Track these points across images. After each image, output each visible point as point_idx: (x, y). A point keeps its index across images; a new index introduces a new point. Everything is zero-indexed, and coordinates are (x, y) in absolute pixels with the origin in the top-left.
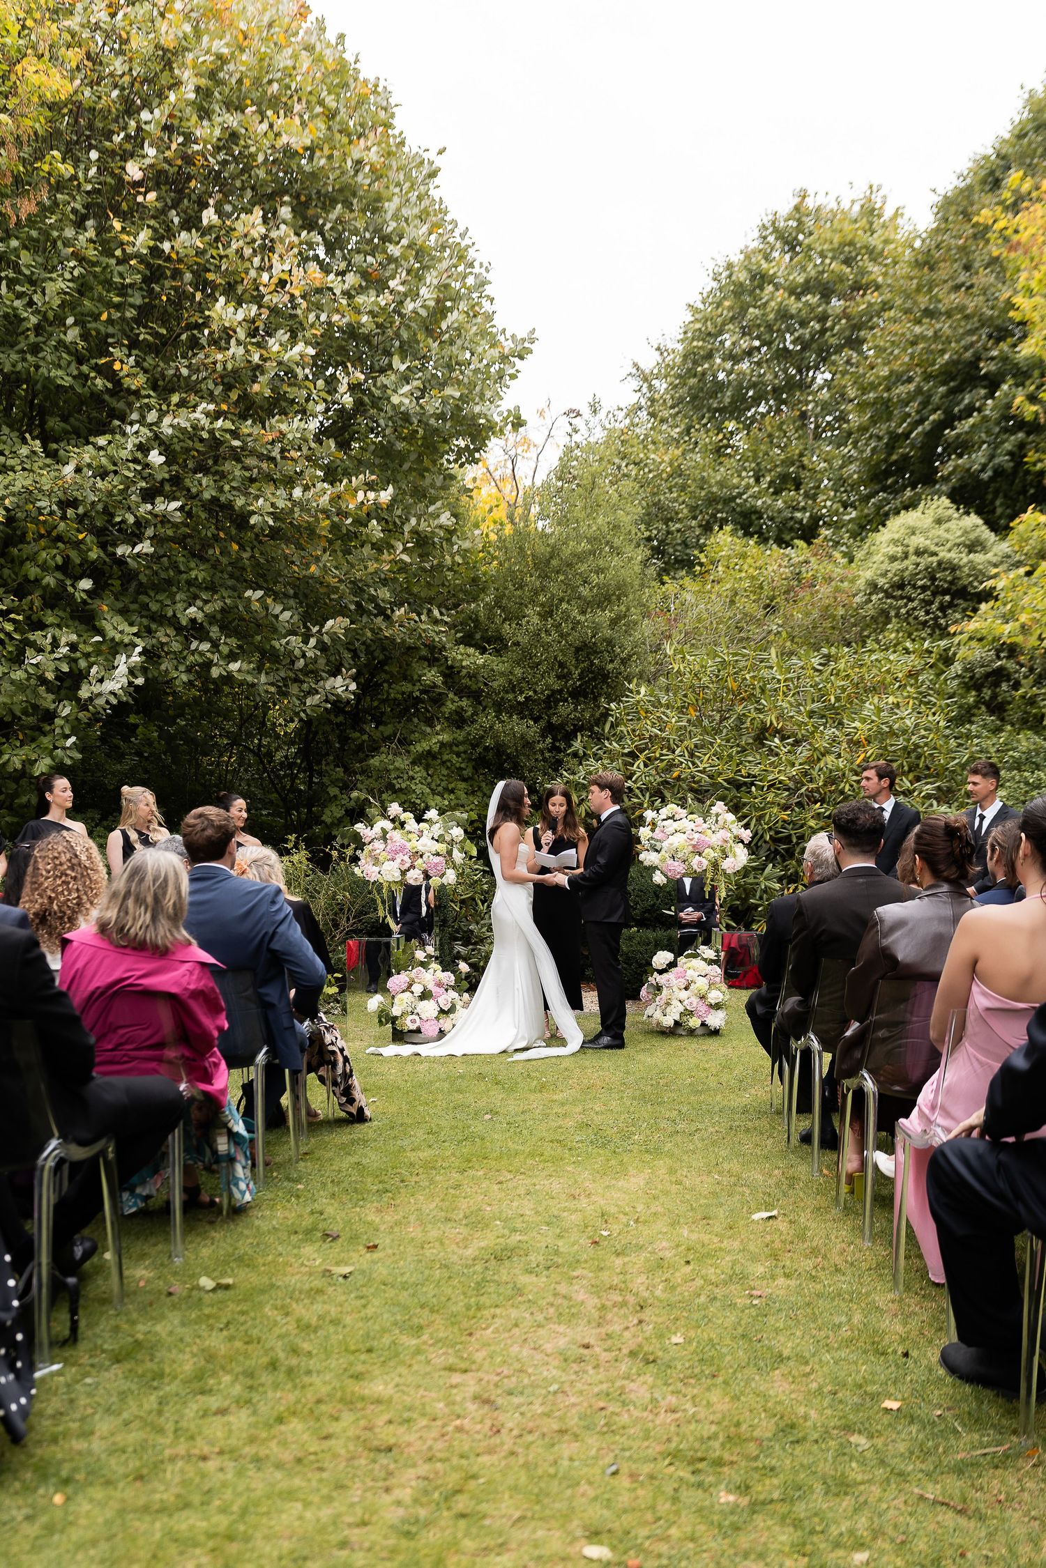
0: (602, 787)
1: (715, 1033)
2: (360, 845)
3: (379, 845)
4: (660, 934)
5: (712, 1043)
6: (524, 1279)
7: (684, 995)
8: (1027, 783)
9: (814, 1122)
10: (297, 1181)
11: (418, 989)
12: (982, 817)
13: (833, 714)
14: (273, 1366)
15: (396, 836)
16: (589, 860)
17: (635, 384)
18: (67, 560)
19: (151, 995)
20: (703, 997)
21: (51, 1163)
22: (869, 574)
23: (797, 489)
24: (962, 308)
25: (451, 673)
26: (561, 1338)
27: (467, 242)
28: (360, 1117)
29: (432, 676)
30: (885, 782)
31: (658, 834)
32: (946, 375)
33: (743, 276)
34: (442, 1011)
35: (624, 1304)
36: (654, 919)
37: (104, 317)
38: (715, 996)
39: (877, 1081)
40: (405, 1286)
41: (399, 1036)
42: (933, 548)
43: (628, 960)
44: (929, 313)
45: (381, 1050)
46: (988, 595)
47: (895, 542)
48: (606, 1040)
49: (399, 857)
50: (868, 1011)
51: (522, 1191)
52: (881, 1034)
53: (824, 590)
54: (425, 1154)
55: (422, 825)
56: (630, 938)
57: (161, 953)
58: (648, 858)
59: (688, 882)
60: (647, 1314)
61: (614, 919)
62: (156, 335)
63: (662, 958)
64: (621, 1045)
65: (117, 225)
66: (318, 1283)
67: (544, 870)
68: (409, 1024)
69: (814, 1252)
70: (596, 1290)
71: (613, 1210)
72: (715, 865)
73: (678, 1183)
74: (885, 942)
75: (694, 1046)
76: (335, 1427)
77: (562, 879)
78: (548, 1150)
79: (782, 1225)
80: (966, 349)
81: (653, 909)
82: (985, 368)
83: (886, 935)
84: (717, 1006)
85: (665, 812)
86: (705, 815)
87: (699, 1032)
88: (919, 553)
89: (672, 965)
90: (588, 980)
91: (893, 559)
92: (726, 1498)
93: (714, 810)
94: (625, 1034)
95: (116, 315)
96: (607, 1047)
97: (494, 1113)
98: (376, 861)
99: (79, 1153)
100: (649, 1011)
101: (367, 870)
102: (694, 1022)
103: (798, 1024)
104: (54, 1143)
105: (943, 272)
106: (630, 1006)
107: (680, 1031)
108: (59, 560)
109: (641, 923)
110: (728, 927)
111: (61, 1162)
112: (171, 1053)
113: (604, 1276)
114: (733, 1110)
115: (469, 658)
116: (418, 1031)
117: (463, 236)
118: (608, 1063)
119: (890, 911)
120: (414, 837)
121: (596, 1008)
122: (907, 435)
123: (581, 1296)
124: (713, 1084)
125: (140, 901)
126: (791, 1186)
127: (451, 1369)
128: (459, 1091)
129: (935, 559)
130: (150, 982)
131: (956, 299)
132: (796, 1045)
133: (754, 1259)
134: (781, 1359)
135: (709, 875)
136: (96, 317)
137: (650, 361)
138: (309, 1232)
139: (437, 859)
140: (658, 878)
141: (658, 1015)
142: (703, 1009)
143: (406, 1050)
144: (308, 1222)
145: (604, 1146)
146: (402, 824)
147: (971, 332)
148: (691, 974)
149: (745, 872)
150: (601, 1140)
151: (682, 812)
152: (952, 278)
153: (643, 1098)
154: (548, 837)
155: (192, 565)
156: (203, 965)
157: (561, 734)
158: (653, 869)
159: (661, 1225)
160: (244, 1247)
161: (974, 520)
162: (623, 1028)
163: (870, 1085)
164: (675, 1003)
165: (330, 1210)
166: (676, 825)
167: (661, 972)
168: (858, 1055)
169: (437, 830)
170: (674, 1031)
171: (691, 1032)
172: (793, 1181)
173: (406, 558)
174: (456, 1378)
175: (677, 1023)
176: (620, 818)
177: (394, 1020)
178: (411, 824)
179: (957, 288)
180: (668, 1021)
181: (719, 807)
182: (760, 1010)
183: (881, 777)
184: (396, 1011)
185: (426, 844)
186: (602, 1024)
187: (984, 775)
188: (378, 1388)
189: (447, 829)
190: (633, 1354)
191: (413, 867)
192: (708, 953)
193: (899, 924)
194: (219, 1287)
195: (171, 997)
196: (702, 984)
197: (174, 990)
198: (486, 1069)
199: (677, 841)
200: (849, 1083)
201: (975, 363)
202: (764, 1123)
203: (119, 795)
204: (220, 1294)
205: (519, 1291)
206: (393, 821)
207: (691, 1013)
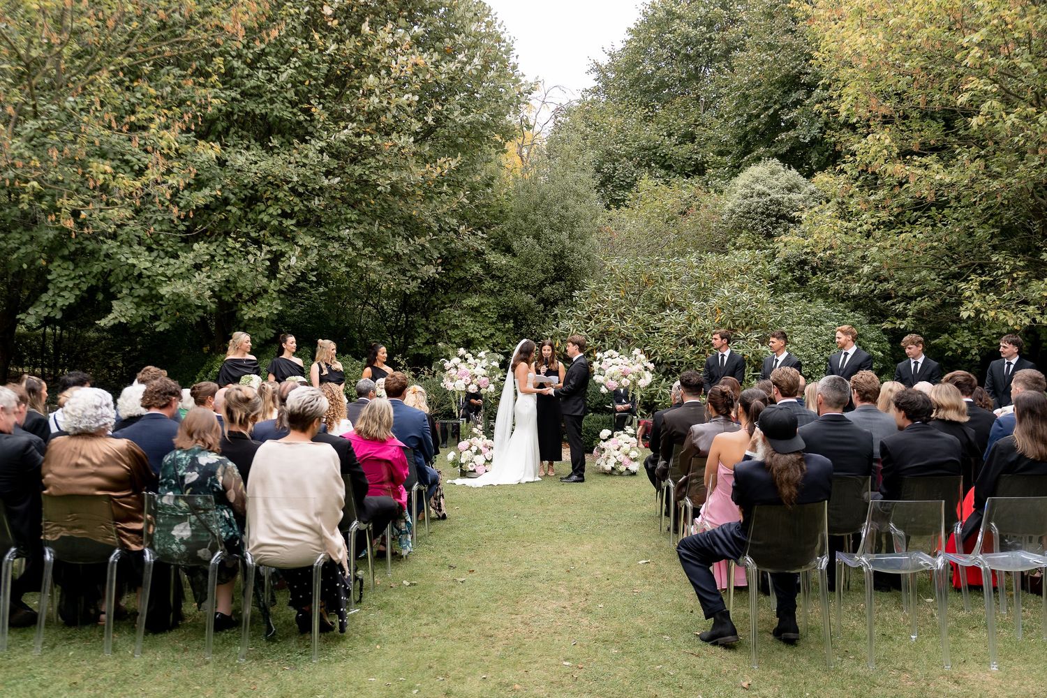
0: (574, 344)
1: (634, 474)
2: (444, 370)
3: (453, 371)
4: (605, 417)
5: (631, 478)
6: (538, 585)
7: (617, 453)
8: (814, 333)
9: (670, 522)
10: (431, 544)
11: (474, 449)
12: (777, 361)
13: (703, 294)
14: (442, 611)
15: (463, 366)
16: (566, 382)
17: (595, 75)
18: (283, 211)
19: (379, 460)
20: (627, 455)
21: (354, 530)
22: (730, 205)
23: (693, 142)
24: (790, 45)
25: (487, 267)
26: (553, 605)
27: (502, 29)
28: (444, 517)
29: (476, 269)
30: (725, 341)
31: (603, 366)
32: (782, 83)
33: (661, 14)
34: (487, 461)
35: (580, 593)
36: (601, 408)
37: (307, 83)
38: (633, 454)
39: (693, 502)
40: (488, 586)
41: (464, 474)
42: (768, 191)
43: (588, 431)
44: (771, 46)
45: (455, 481)
46: (796, 222)
47: (746, 186)
48: (575, 477)
49: (464, 378)
50: (688, 470)
51: (535, 550)
52: (694, 481)
53: (704, 213)
54: (488, 534)
55: (477, 360)
56: (589, 419)
57: (382, 443)
58: (598, 378)
59: (622, 390)
60: (589, 597)
61: (578, 413)
62: (333, 91)
63: (605, 433)
64: (583, 481)
65: (317, 36)
66: (452, 584)
67: (542, 386)
68: (470, 467)
69: (663, 576)
70: (567, 588)
71: (576, 559)
72: (634, 383)
73: (607, 548)
74: (694, 441)
75: (622, 481)
76: (471, 630)
77: (551, 391)
78: (546, 533)
79: (652, 566)
80: (793, 68)
81: (601, 403)
82: (805, 79)
83: (695, 438)
84: (635, 460)
85: (607, 354)
86: (629, 355)
87: (625, 473)
88: (759, 195)
89: (611, 437)
90: (566, 441)
91: (745, 197)
92: (614, 651)
93: (634, 353)
94: (585, 475)
95: (313, 82)
96: (575, 481)
97: (519, 515)
98: (452, 380)
99: (363, 526)
100: (598, 461)
101: (448, 385)
102: (622, 468)
103: (664, 474)
104: (355, 522)
105: (778, 21)
106: (587, 457)
107: (615, 473)
108: (279, 211)
109: (595, 411)
110: (642, 414)
111: (358, 530)
112: (387, 486)
113: (572, 584)
114: (637, 516)
115: (498, 259)
116: (474, 471)
117: (500, 26)
118: (575, 490)
119: (697, 428)
120: (472, 367)
121: (569, 458)
122: (758, 116)
123: (562, 590)
124: (629, 502)
125: (374, 420)
126: (659, 550)
127: (511, 614)
128: (500, 503)
129: (769, 198)
130: (378, 455)
131: (787, 38)
132: (664, 484)
133: (637, 579)
134: (641, 612)
135: (631, 388)
136: (302, 83)
137: (604, 60)
138: (442, 565)
139: (484, 379)
140: (603, 390)
141: (603, 464)
142: (626, 460)
143: (467, 482)
144: (441, 561)
145: (572, 531)
146: (466, 359)
147: (796, 59)
148: (621, 442)
149: (651, 386)
150: (571, 528)
151: (616, 354)
152: (785, 25)
153: (593, 508)
154: (544, 369)
155: (349, 211)
156: (400, 447)
157: (549, 303)
158: (601, 384)
159: (597, 565)
160: (416, 570)
161: (794, 171)
162: (583, 471)
163: (689, 504)
164: (612, 457)
165: (449, 557)
166: (613, 361)
167: (605, 441)
168: (684, 490)
169: (484, 363)
170: (612, 473)
171: (621, 474)
172: (660, 548)
173: (465, 200)
174: (513, 616)
175: (613, 469)
176: (582, 361)
177: (461, 465)
178: (471, 360)
179: (787, 32)
180: (608, 468)
181: (637, 351)
182: (650, 466)
183: (722, 338)
184: (463, 460)
185: (479, 371)
186: (573, 468)
187: (778, 338)
188: (483, 618)
189: (490, 362)
190: (582, 610)
191: (472, 383)
192: (630, 430)
193: (701, 433)
194: (411, 584)
195: (387, 462)
196: (626, 447)
197: (390, 459)
198: (511, 493)
199: (614, 369)
200: (682, 502)
201: (798, 76)
202: (651, 522)
203: (316, 343)
204: (412, 587)
205: (537, 589)
206: (461, 358)
207: (621, 463)
